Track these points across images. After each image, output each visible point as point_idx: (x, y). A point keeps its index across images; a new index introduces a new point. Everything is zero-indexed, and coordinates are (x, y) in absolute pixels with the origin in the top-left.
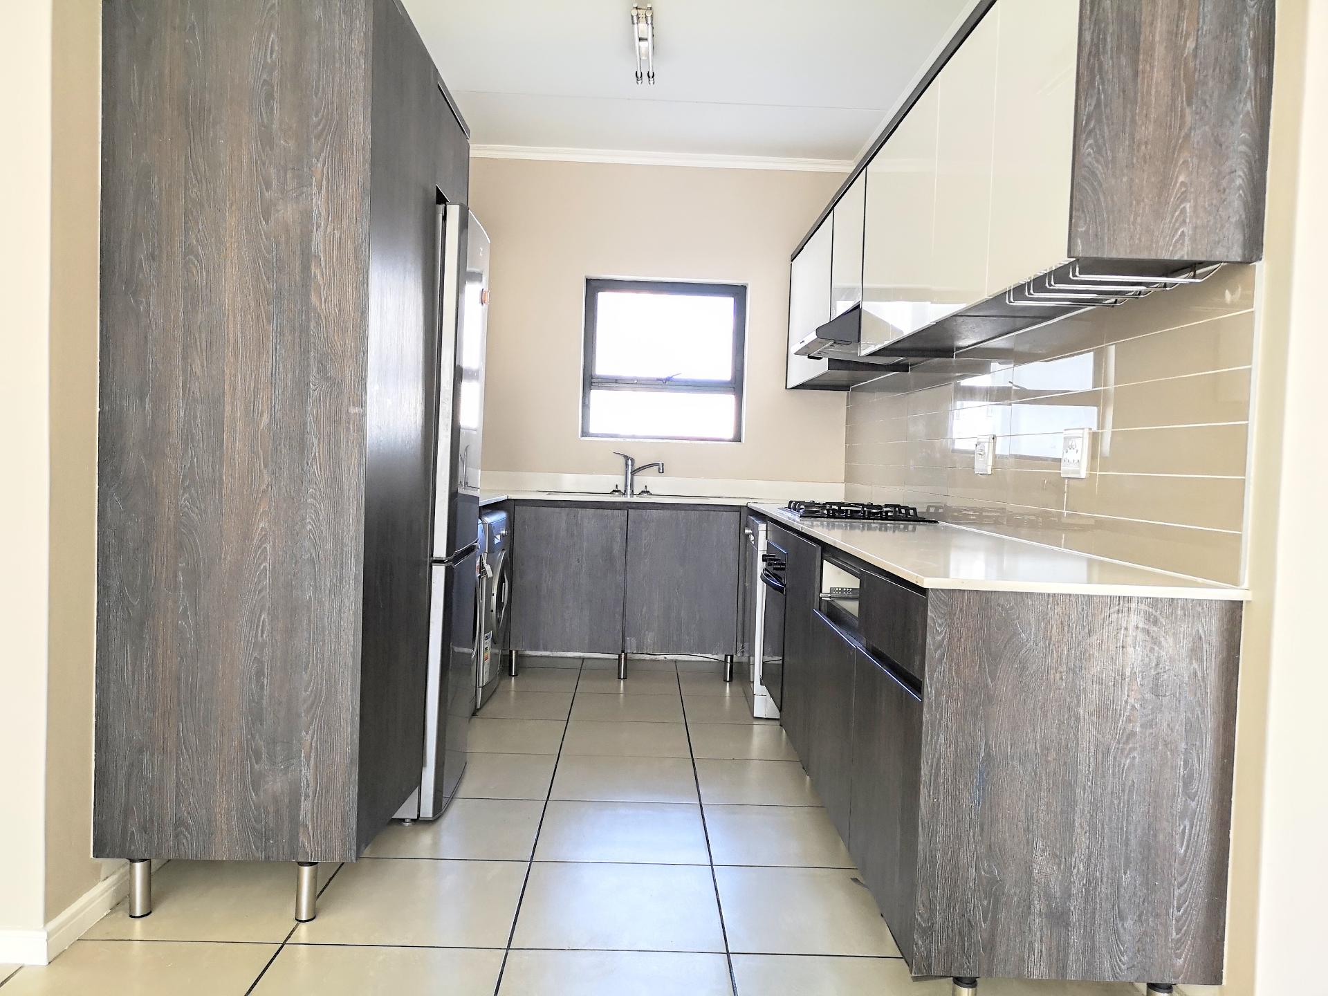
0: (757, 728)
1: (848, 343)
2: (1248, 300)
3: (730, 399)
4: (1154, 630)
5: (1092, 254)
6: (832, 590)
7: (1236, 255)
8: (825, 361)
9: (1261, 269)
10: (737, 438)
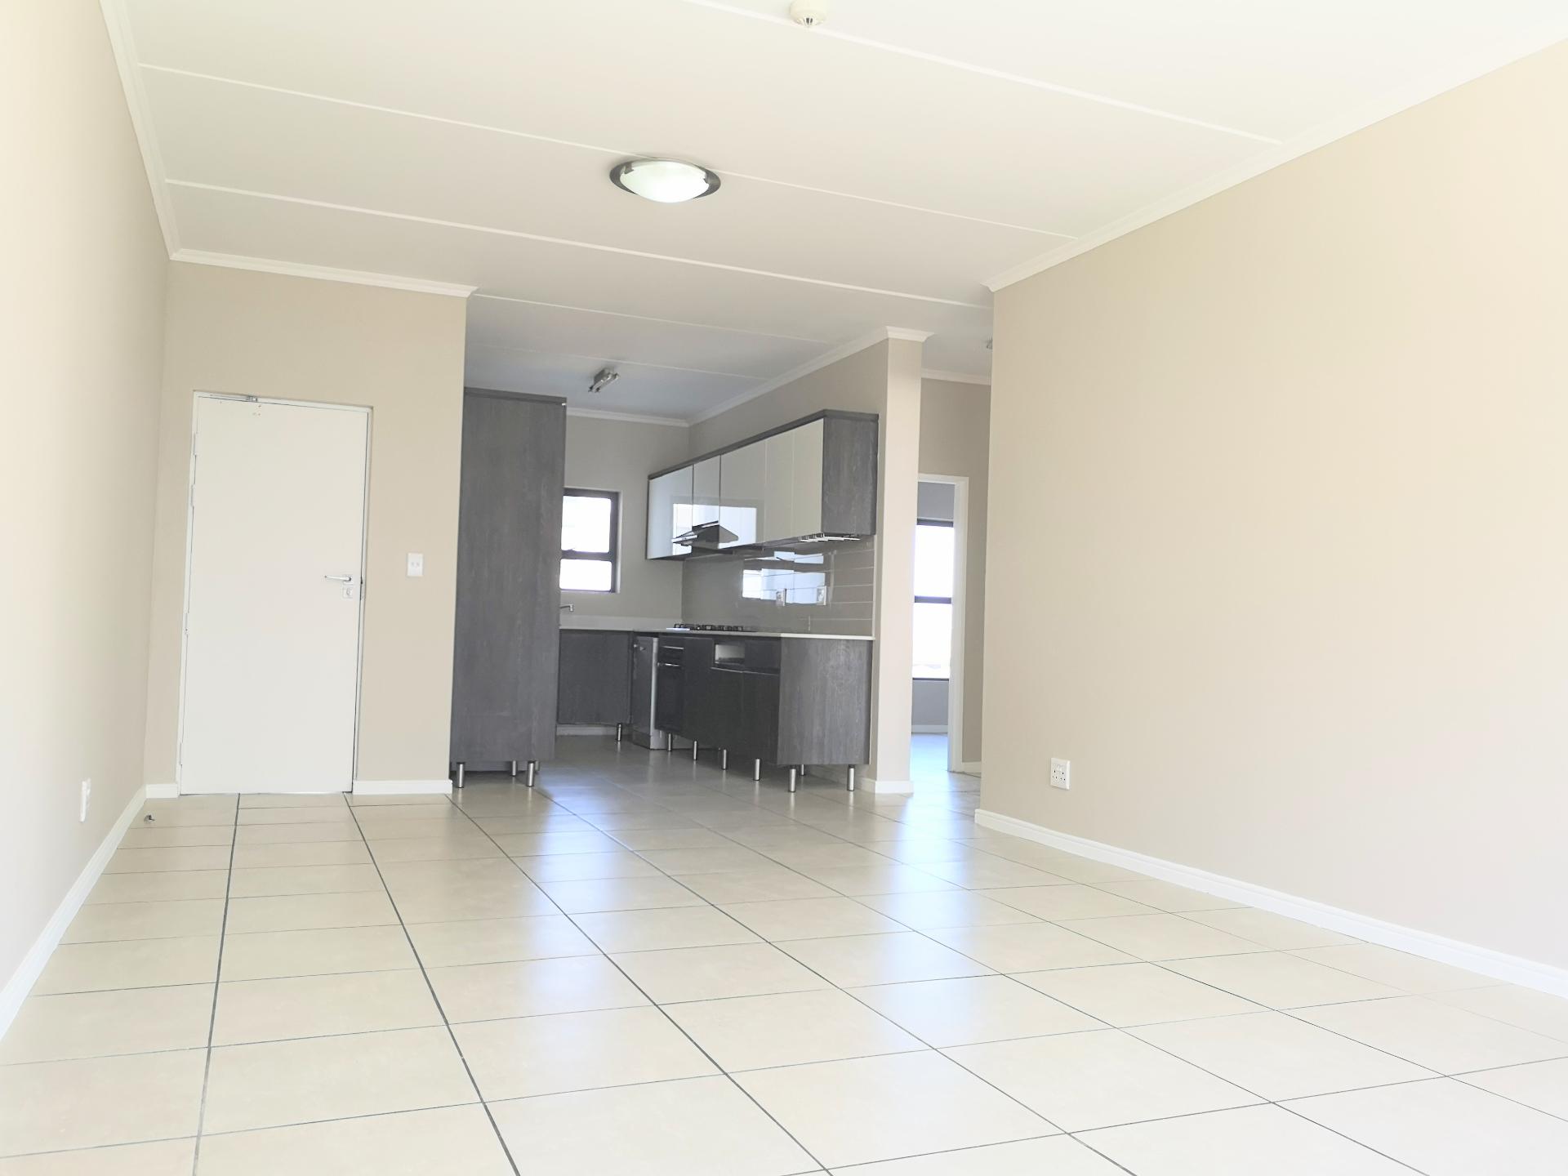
0: (652, 755)
1: (712, 541)
2: (873, 546)
3: (608, 565)
4: (848, 650)
5: (828, 532)
6: (720, 659)
7: (869, 533)
8: (690, 547)
9: (876, 537)
10: (613, 590)
